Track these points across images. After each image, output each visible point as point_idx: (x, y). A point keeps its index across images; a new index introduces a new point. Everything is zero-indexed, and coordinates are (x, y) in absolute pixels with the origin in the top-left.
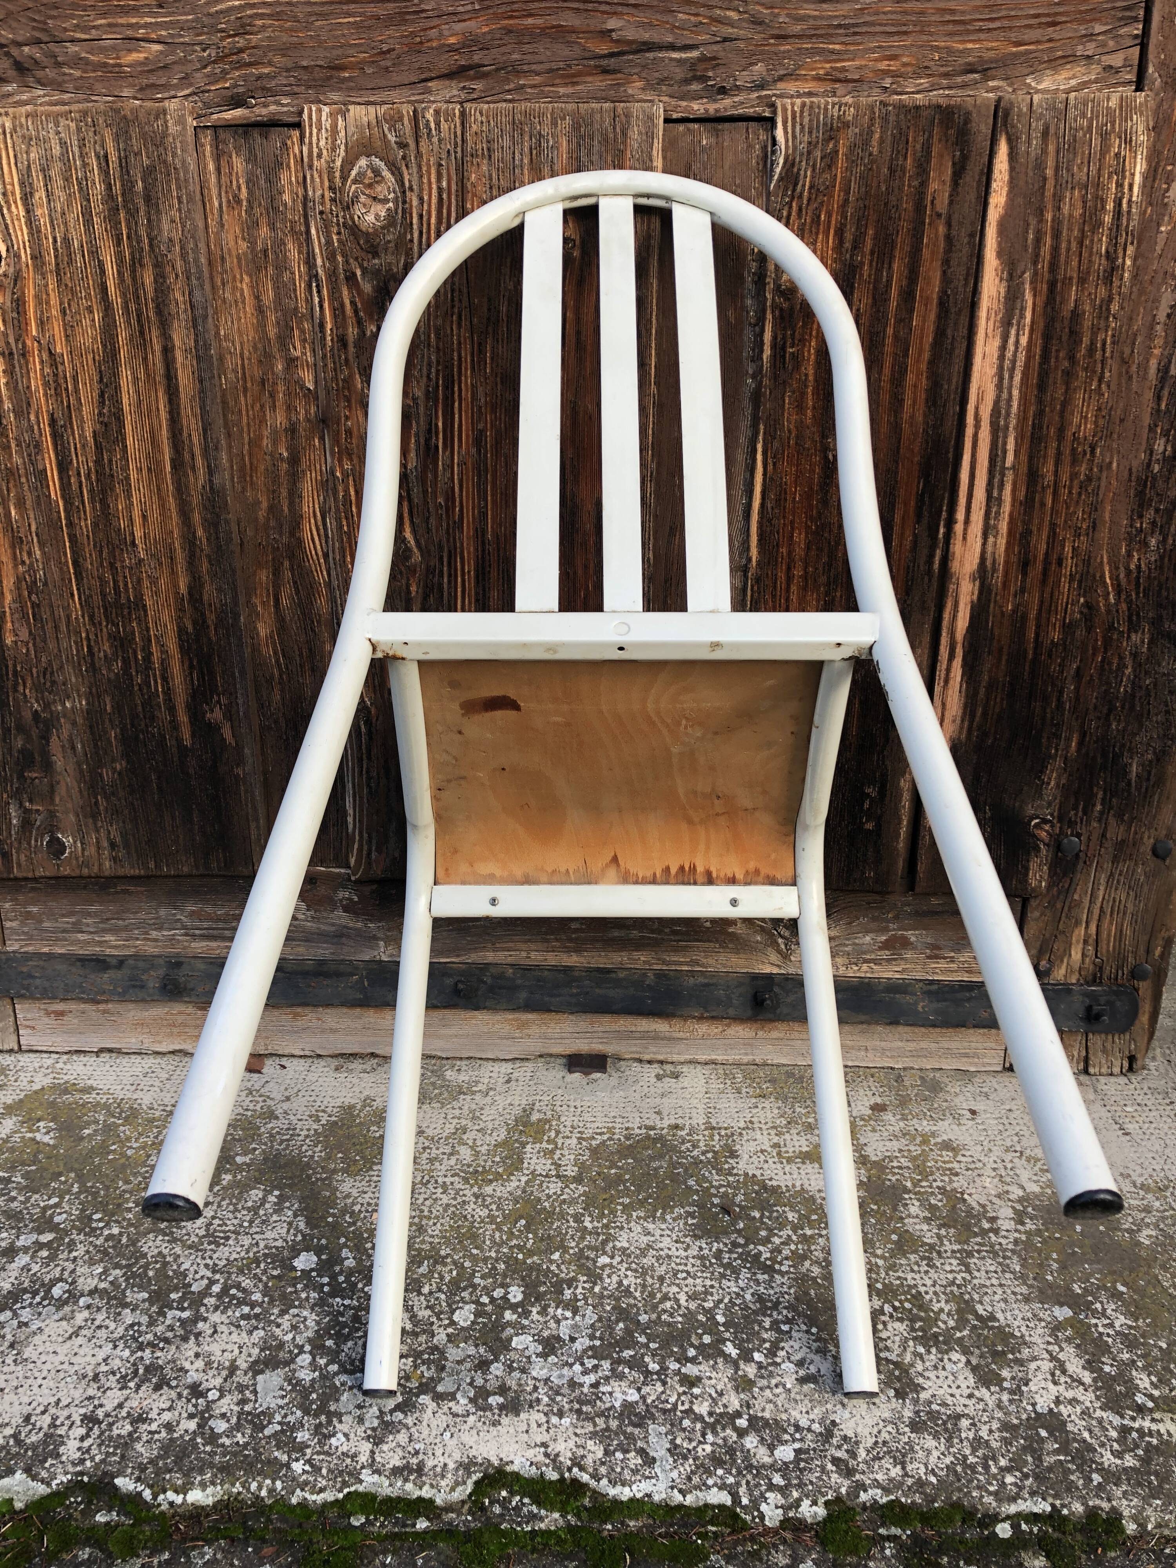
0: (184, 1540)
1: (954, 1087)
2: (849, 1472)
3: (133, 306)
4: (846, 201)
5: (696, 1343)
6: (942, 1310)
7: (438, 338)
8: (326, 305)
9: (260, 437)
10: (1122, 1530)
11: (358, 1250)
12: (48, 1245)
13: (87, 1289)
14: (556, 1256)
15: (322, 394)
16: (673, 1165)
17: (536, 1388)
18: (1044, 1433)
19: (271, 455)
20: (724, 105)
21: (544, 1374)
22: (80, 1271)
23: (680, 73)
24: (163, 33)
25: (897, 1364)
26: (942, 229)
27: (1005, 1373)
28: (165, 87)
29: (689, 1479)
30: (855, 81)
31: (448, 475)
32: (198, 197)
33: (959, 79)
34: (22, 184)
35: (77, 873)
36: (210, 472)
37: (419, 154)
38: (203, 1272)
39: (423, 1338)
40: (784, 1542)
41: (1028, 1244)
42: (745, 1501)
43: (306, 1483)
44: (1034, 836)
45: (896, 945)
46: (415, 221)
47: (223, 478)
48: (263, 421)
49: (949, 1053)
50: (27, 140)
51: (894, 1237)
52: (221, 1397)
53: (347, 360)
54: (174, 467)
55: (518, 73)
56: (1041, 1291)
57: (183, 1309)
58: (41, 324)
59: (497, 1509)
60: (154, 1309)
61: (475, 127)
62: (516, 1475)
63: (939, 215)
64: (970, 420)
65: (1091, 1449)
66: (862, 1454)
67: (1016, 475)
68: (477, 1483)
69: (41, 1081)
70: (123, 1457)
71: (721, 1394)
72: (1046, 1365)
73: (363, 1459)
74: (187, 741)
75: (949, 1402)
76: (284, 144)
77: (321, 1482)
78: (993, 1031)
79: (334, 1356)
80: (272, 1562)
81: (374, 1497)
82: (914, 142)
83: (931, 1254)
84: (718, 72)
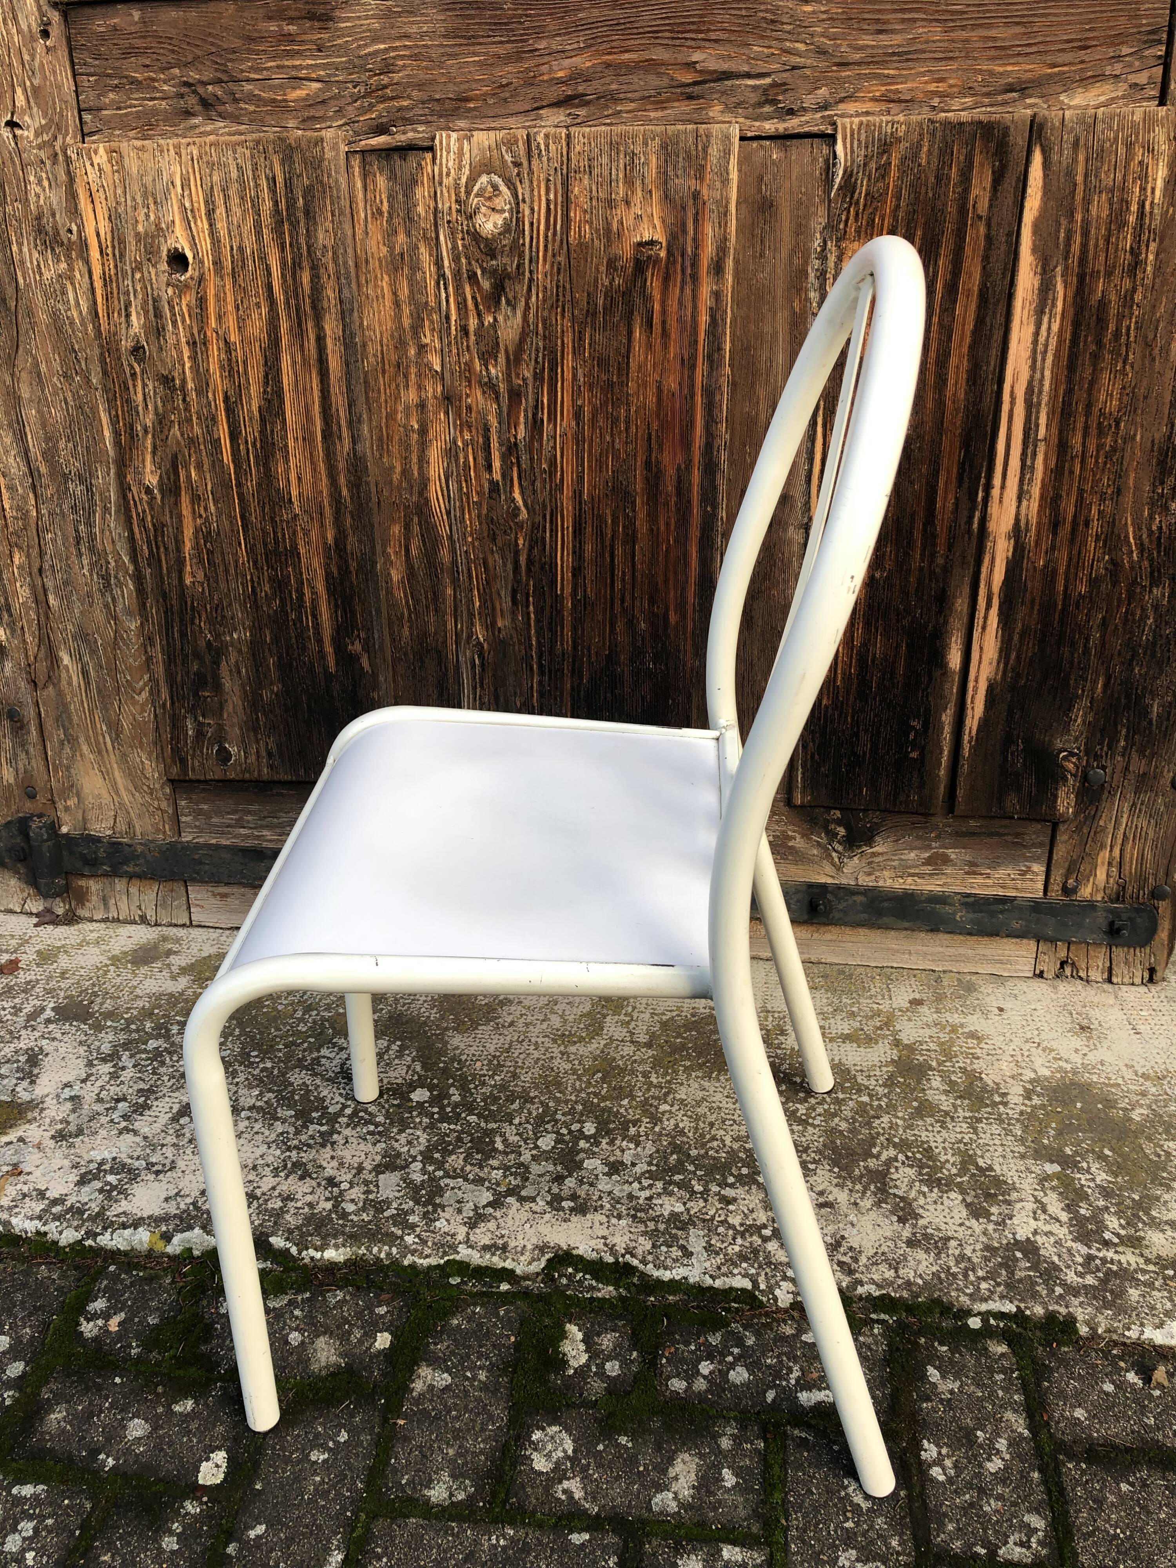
0: (322, 1284)
1: (987, 988)
2: (850, 1272)
3: (293, 302)
4: (898, 206)
5: (735, 1173)
6: (947, 1161)
7: (545, 328)
8: (452, 300)
9: (395, 412)
10: (1076, 1331)
11: (463, 1089)
13: (247, 1105)
14: (625, 1102)
15: (447, 376)
17: (600, 1198)
18: (1019, 1255)
19: (404, 427)
20: (793, 124)
21: (608, 1188)
22: (241, 1092)
23: (753, 98)
24: (322, 73)
25: (902, 1199)
26: (982, 230)
27: (994, 1210)
28: (323, 119)
29: (719, 1268)
30: (907, 101)
31: (551, 444)
32: (348, 210)
33: (1000, 98)
34: (206, 202)
35: (240, 777)
36: (354, 440)
37: (531, 171)
38: (338, 1098)
39: (512, 1157)
40: (792, 1318)
41: (1032, 1116)
42: (763, 1287)
43: (415, 1251)
44: (1062, 767)
45: (938, 862)
46: (527, 228)
47: (366, 447)
48: (398, 397)
49: (984, 959)
50: (211, 165)
51: (915, 1104)
52: (351, 1187)
53: (468, 347)
54: (324, 437)
55: (617, 101)
56: (1036, 1151)
57: (322, 1125)
58: (220, 318)
59: (564, 1281)
60: (300, 1123)
61: (578, 148)
62: (581, 1258)
63: (980, 218)
64: (1006, 397)
65: (1057, 1268)
66: (863, 1260)
67: (1048, 446)
68: (549, 1260)
69: (208, 950)
70: (275, 1223)
71: (752, 1211)
72: (1030, 1206)
73: (461, 1237)
74: (332, 668)
75: (943, 1228)
76: (419, 164)
77: (427, 1251)
78: (1025, 941)
79: (440, 1165)
80: (388, 1305)
81: (468, 1265)
82: (959, 154)
83: (945, 1118)
84: (788, 96)
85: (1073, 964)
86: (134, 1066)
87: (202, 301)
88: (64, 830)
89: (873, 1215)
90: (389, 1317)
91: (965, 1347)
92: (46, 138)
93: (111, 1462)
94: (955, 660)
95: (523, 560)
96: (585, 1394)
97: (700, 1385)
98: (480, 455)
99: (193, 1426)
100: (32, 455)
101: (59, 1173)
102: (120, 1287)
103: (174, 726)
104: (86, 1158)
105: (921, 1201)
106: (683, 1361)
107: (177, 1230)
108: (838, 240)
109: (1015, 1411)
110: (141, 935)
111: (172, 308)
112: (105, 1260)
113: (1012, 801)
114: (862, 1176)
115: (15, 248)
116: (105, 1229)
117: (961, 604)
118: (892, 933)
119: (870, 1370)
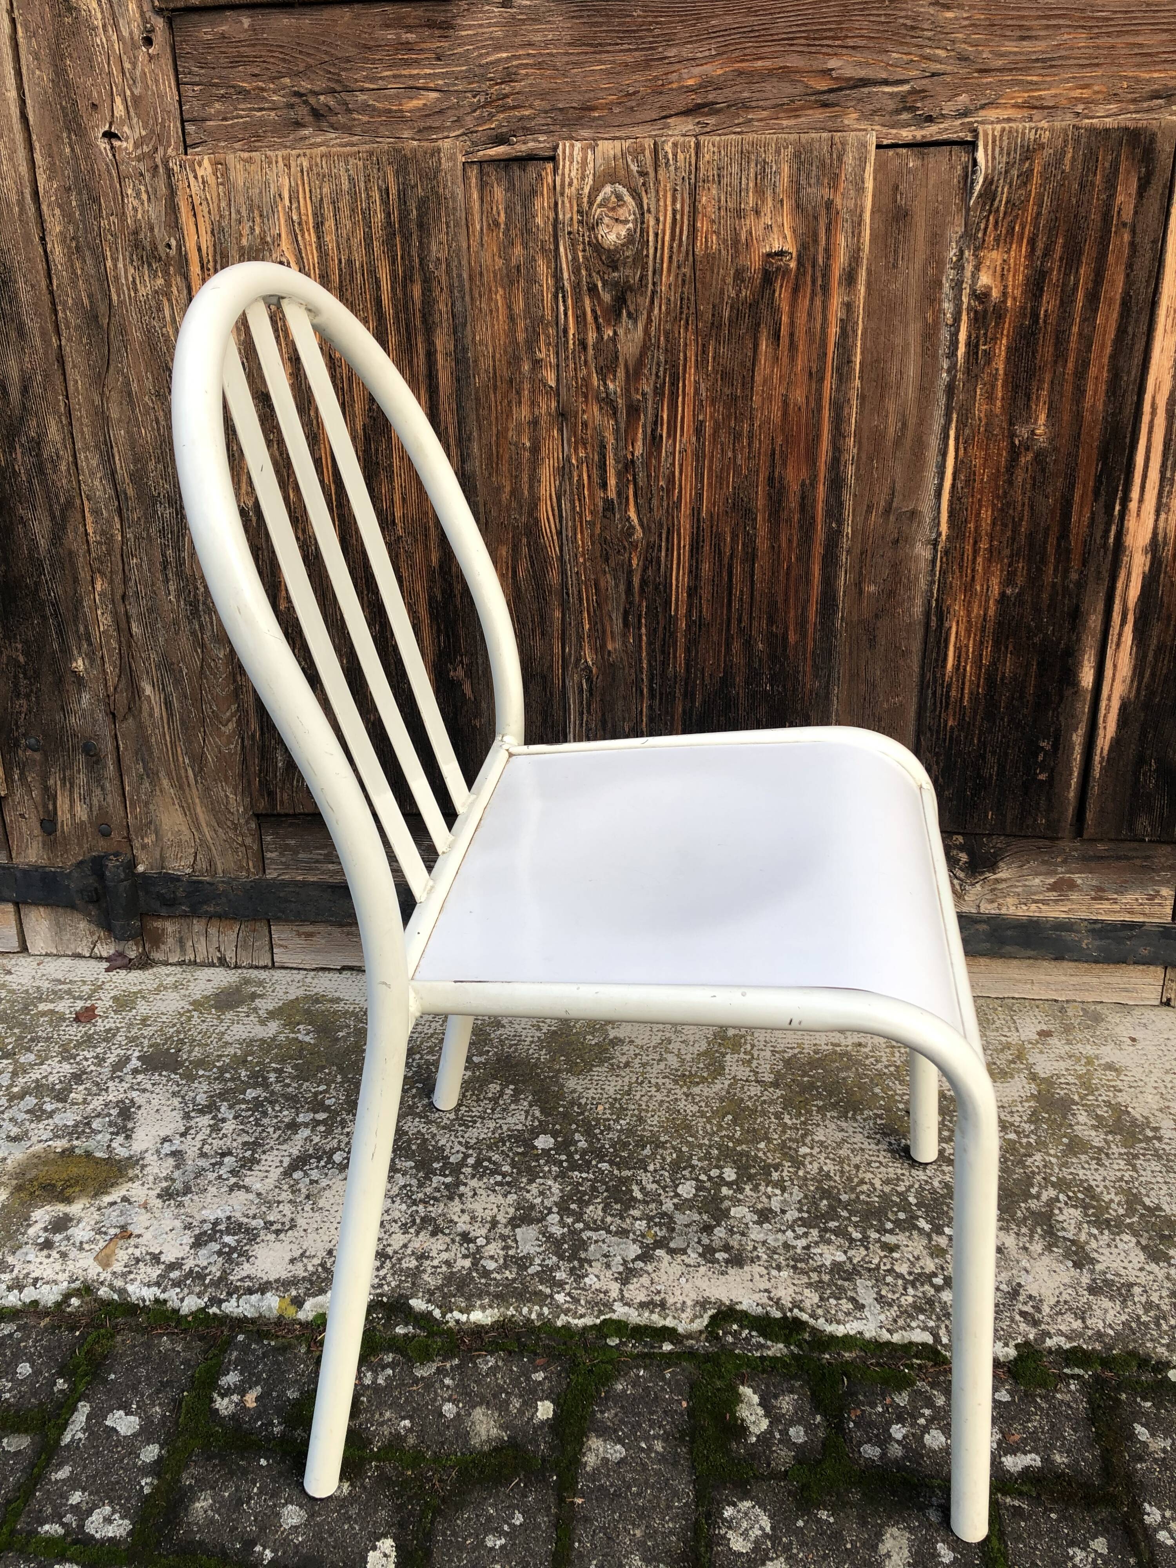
0: (470, 1350)
1: (1114, 1018)
2: (1035, 1323)
3: (402, 316)
5: (893, 1218)
6: (1112, 1201)
7: (667, 340)
8: (570, 313)
9: (507, 429)
11: (589, 1135)
12: (324, 1122)
14: (762, 1145)
15: (563, 391)
16: (860, 1076)
17: (755, 1248)
19: (516, 445)
20: (931, 132)
21: (761, 1237)
23: (891, 105)
24: (440, 82)
25: (1073, 1242)
26: (1127, 237)
27: (1172, 1252)
28: (440, 129)
29: (895, 1321)
30: (1050, 108)
31: (670, 460)
32: (463, 222)
33: (1146, 105)
34: (315, 215)
37: (657, 181)
38: (457, 1147)
39: (653, 1206)
42: (945, 1340)
43: (568, 1310)
45: (1063, 887)
46: (651, 238)
47: (474, 465)
48: (509, 414)
49: (1110, 988)
50: (322, 177)
51: (1065, 1140)
52: (488, 1243)
53: (586, 362)
55: (747, 109)
57: (445, 1176)
59: (730, 1339)
60: (421, 1174)
61: (707, 157)
62: (745, 1314)
63: (1125, 225)
64: (1147, 408)
66: (1046, 1310)
68: (712, 1317)
69: (295, 993)
70: (413, 1284)
71: (918, 1259)
73: (614, 1294)
75: (1123, 1273)
76: (539, 175)
77: (581, 1311)
78: (1152, 968)
79: (579, 1217)
80: (544, 1370)
81: (626, 1324)
82: (1104, 160)
83: (1100, 1155)
84: (927, 102)
86: (235, 1118)
88: (141, 868)
89: (1046, 1259)
90: (547, 1384)
91: (1169, 1401)
92: (146, 149)
93: (268, 1554)
94: (1087, 678)
95: (636, 581)
96: (773, 1464)
97: (896, 1451)
98: (595, 472)
99: (353, 1511)
100: (119, 477)
101: (171, 1235)
102: (251, 1358)
103: (262, 758)
104: (198, 1217)
105: (1094, 1244)
106: (871, 1424)
107: (309, 1294)
108: (976, 249)
110: (221, 978)
112: (232, 1329)
113: (1143, 823)
114: (1025, 1219)
115: (109, 263)
116: (230, 1294)
117: (1094, 621)
118: (1015, 962)
119: (1074, 1429)
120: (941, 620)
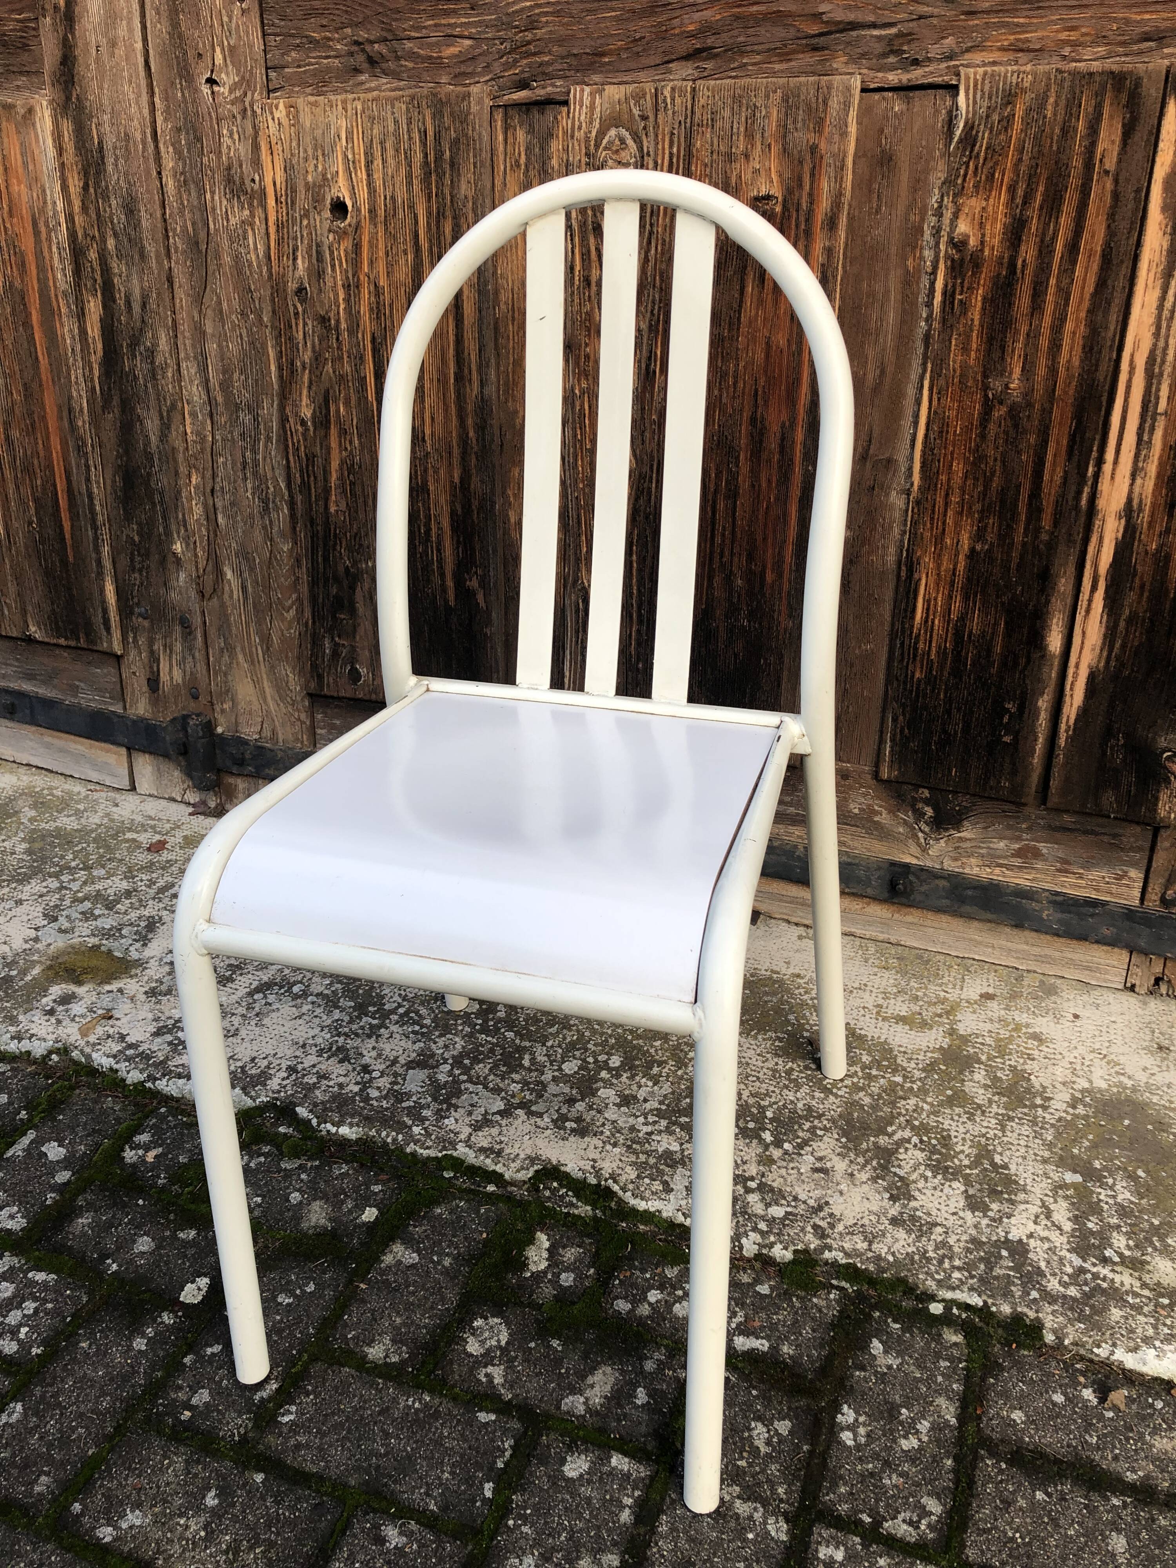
0: (331, 1156)
1: (1068, 994)
2: (823, 1236)
3: (435, 249)
4: (1020, 160)
6: (962, 1152)
7: (661, 280)
8: (577, 251)
10: (1041, 1338)
13: (316, 992)
15: (569, 325)
16: (782, 1001)
17: (603, 1125)
18: (1004, 1253)
20: (917, 75)
21: (614, 1117)
22: (314, 979)
23: (879, 48)
24: (474, 30)
25: (901, 1179)
26: (1109, 185)
27: (994, 1206)
28: (471, 74)
30: (1035, 51)
31: (662, 395)
32: (489, 163)
33: (1136, 47)
34: (366, 154)
35: (367, 698)
36: (482, 384)
37: (656, 125)
38: (396, 998)
39: (534, 1074)
40: (752, 1268)
41: (1070, 1125)
43: (419, 1141)
44: (1166, 768)
45: (1028, 854)
47: (491, 390)
49: (1071, 963)
50: (372, 119)
51: (949, 1092)
52: (381, 1076)
53: (589, 297)
54: (456, 379)
55: (742, 53)
56: (1061, 1158)
57: (374, 1018)
58: (371, 263)
59: (547, 1193)
60: (356, 1014)
61: (702, 101)
62: (567, 1175)
63: (1107, 172)
64: (1125, 366)
65: (1041, 1273)
66: (840, 1228)
67: (1168, 421)
68: (537, 1172)
70: (306, 1096)
71: (745, 1163)
72: (1034, 1209)
73: (462, 1137)
74: (452, 603)
75: (934, 1212)
76: (556, 118)
77: (429, 1143)
78: (1116, 950)
80: (383, 1185)
81: (463, 1162)
82: (1087, 104)
83: (975, 1110)
84: (913, 46)
85: (1169, 982)
87: (357, 247)
88: (220, 730)
89: (866, 1188)
90: (381, 1195)
91: (919, 1329)
92: (238, 94)
93: (115, 1267)
94: (1055, 642)
96: (535, 1296)
97: (644, 1310)
98: (595, 403)
99: (191, 1252)
100: (211, 384)
101: (141, 1023)
102: (164, 1126)
103: (314, 643)
104: (167, 1014)
105: (921, 1184)
106: (634, 1285)
108: (955, 195)
109: (949, 1399)
111: (332, 253)
112: (158, 1102)
113: (1109, 798)
114: (868, 1150)
115: (208, 196)
116: (164, 1075)
117: (1064, 585)
118: (976, 924)
119: (814, 1331)
120: (911, 570)
